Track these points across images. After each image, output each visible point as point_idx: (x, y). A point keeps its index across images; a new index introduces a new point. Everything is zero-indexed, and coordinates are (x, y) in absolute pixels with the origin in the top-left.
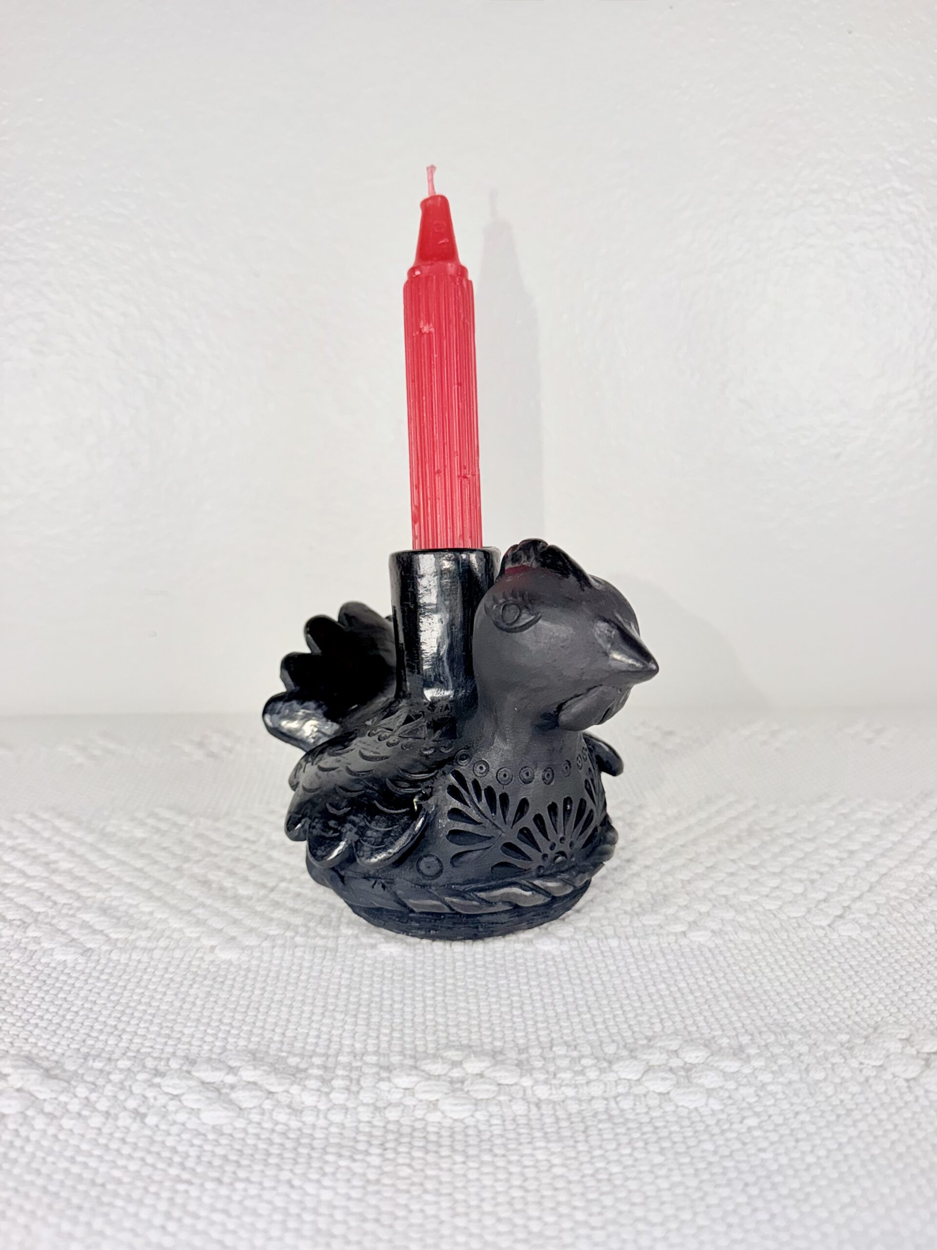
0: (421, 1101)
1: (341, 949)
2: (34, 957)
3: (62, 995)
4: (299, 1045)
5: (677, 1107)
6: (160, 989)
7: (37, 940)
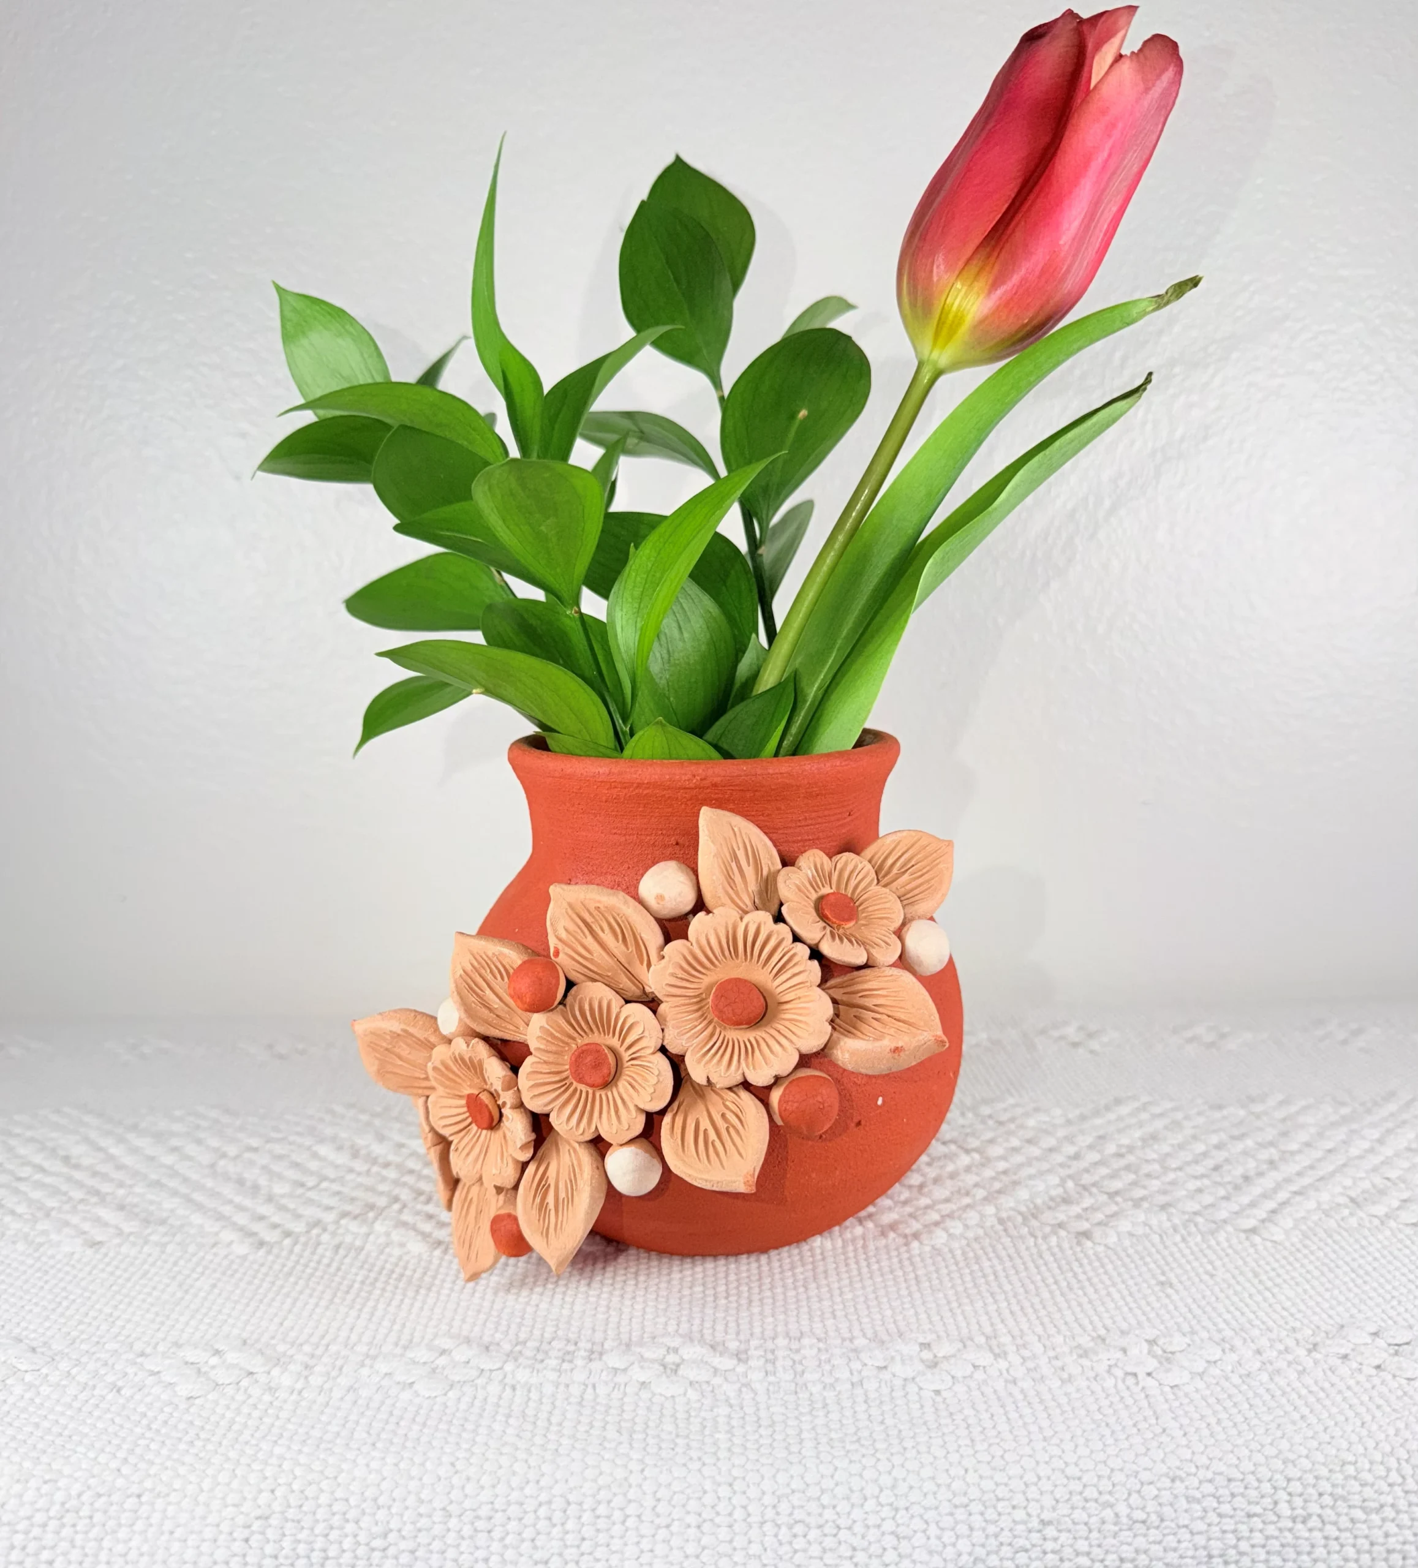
0: (399, 1383)
1: (368, 1247)
2: (42, 1249)
3: (62, 1285)
4: (293, 1334)
5: (654, 1394)
6: (166, 1281)
7: (44, 1233)
